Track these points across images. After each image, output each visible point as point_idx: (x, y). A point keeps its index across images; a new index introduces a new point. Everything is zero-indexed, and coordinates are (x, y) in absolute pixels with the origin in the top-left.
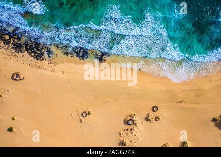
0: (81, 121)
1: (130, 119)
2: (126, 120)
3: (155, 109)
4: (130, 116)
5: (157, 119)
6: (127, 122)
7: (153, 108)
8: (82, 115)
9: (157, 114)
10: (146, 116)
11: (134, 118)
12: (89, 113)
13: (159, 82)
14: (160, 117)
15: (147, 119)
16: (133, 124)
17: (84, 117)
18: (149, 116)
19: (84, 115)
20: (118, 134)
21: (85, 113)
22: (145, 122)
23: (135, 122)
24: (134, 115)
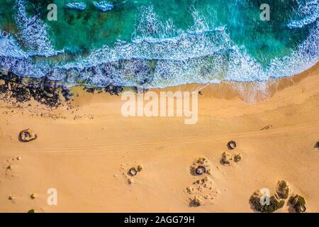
0: (130, 183)
1: (199, 167)
2: (193, 168)
3: (232, 145)
4: (198, 162)
5: (237, 159)
6: (195, 172)
7: (229, 144)
8: (130, 173)
9: (235, 152)
10: (221, 157)
11: (205, 164)
12: (139, 169)
13: (230, 106)
14: (241, 155)
15: (223, 162)
16: (205, 172)
17: (132, 175)
18: (225, 157)
19: (133, 172)
20: (186, 191)
21: (133, 169)
22: (221, 167)
23: (207, 169)
24: (204, 160)
